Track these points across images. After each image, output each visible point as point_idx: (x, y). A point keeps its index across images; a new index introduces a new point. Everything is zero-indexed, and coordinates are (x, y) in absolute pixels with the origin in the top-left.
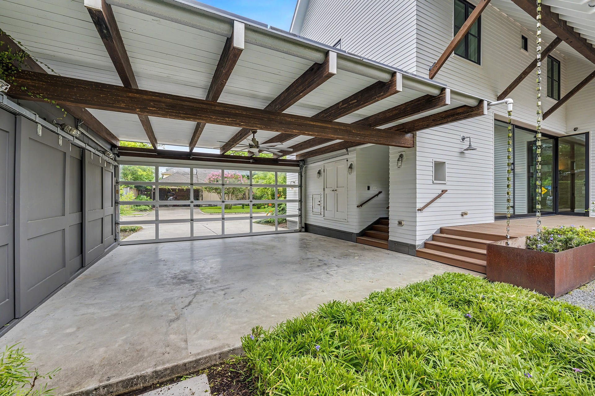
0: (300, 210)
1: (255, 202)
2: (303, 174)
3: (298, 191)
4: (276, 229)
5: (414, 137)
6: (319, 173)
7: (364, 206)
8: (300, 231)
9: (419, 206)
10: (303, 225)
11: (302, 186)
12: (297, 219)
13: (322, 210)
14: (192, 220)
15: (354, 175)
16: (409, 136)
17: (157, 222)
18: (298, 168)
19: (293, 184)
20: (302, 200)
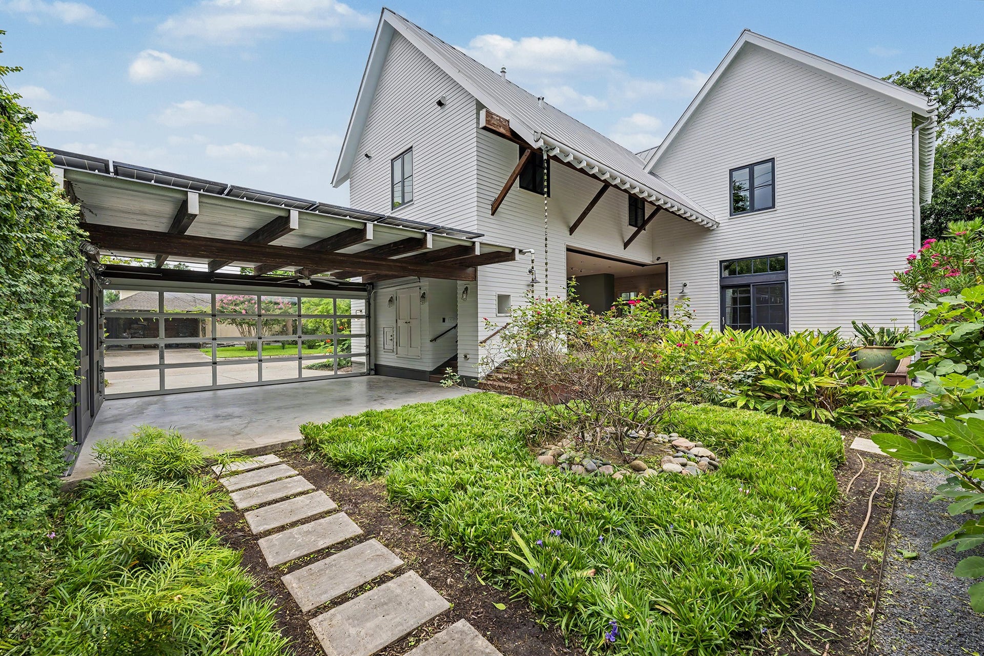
0: (368, 347)
1: (305, 338)
2: (372, 302)
3: (364, 323)
4: (336, 373)
5: (476, 271)
6: (391, 300)
7: (438, 341)
8: (369, 374)
9: (481, 339)
10: (373, 367)
11: (370, 317)
12: (363, 359)
13: (395, 347)
14: (215, 363)
15: (426, 306)
16: (470, 270)
17: (162, 367)
18: (365, 293)
19: (359, 313)
20: (371, 335)
